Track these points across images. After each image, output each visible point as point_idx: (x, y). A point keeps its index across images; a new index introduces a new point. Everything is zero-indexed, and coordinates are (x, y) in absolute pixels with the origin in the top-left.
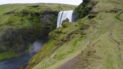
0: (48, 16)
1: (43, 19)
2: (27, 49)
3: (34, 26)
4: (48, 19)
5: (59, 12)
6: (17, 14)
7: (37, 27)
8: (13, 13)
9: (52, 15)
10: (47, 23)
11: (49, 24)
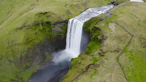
0: (59, 25)
1: (55, 28)
2: (46, 59)
3: (47, 36)
4: (59, 28)
5: (69, 20)
6: (29, 27)
7: (50, 35)
8: (25, 26)
9: (63, 23)
10: (59, 31)
11: (61, 32)
